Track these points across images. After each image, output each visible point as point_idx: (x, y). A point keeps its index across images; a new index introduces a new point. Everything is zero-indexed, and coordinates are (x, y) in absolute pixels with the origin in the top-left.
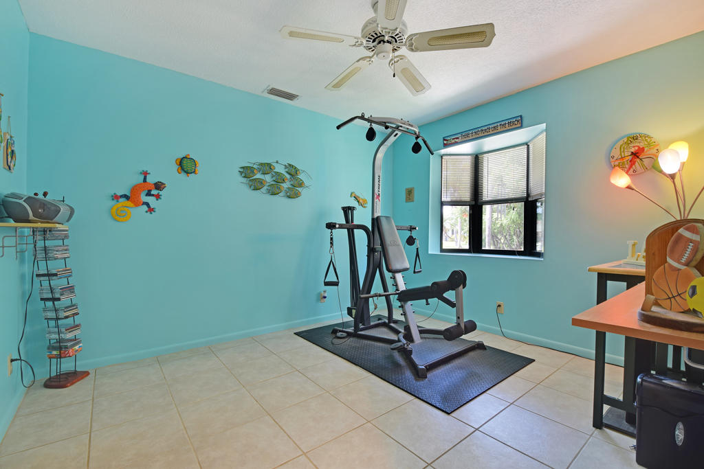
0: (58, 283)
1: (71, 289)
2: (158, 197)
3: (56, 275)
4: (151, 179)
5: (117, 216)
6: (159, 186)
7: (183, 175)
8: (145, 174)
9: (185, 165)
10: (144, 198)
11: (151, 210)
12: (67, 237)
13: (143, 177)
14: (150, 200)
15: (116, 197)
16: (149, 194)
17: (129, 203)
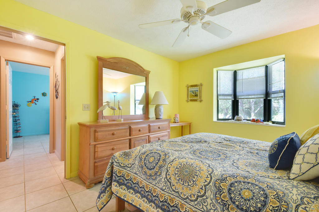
0: (17, 118)
1: (19, 120)
2: (37, 101)
3: (16, 117)
4: (36, 98)
5: (28, 106)
6: (38, 99)
7: (43, 97)
8: (35, 97)
9: (44, 94)
10: (34, 102)
11: (36, 104)
12: (18, 110)
13: (34, 97)
14: (36, 102)
15: (28, 102)
16: (35, 101)
17: (31, 103)
